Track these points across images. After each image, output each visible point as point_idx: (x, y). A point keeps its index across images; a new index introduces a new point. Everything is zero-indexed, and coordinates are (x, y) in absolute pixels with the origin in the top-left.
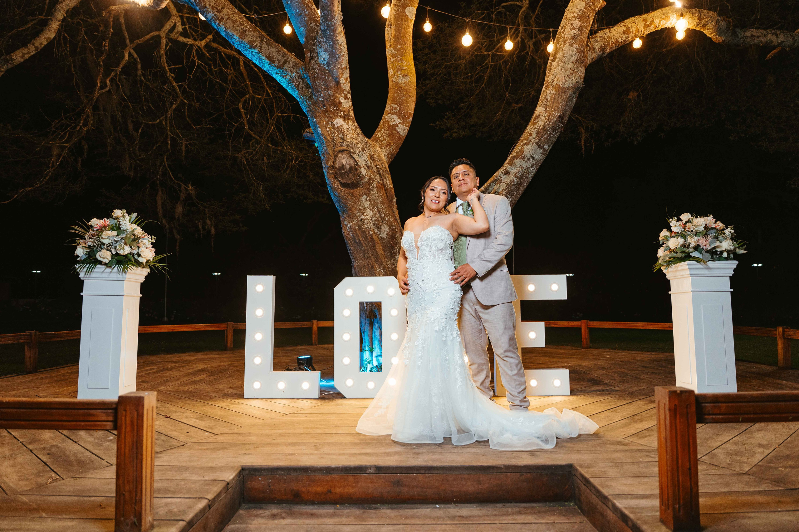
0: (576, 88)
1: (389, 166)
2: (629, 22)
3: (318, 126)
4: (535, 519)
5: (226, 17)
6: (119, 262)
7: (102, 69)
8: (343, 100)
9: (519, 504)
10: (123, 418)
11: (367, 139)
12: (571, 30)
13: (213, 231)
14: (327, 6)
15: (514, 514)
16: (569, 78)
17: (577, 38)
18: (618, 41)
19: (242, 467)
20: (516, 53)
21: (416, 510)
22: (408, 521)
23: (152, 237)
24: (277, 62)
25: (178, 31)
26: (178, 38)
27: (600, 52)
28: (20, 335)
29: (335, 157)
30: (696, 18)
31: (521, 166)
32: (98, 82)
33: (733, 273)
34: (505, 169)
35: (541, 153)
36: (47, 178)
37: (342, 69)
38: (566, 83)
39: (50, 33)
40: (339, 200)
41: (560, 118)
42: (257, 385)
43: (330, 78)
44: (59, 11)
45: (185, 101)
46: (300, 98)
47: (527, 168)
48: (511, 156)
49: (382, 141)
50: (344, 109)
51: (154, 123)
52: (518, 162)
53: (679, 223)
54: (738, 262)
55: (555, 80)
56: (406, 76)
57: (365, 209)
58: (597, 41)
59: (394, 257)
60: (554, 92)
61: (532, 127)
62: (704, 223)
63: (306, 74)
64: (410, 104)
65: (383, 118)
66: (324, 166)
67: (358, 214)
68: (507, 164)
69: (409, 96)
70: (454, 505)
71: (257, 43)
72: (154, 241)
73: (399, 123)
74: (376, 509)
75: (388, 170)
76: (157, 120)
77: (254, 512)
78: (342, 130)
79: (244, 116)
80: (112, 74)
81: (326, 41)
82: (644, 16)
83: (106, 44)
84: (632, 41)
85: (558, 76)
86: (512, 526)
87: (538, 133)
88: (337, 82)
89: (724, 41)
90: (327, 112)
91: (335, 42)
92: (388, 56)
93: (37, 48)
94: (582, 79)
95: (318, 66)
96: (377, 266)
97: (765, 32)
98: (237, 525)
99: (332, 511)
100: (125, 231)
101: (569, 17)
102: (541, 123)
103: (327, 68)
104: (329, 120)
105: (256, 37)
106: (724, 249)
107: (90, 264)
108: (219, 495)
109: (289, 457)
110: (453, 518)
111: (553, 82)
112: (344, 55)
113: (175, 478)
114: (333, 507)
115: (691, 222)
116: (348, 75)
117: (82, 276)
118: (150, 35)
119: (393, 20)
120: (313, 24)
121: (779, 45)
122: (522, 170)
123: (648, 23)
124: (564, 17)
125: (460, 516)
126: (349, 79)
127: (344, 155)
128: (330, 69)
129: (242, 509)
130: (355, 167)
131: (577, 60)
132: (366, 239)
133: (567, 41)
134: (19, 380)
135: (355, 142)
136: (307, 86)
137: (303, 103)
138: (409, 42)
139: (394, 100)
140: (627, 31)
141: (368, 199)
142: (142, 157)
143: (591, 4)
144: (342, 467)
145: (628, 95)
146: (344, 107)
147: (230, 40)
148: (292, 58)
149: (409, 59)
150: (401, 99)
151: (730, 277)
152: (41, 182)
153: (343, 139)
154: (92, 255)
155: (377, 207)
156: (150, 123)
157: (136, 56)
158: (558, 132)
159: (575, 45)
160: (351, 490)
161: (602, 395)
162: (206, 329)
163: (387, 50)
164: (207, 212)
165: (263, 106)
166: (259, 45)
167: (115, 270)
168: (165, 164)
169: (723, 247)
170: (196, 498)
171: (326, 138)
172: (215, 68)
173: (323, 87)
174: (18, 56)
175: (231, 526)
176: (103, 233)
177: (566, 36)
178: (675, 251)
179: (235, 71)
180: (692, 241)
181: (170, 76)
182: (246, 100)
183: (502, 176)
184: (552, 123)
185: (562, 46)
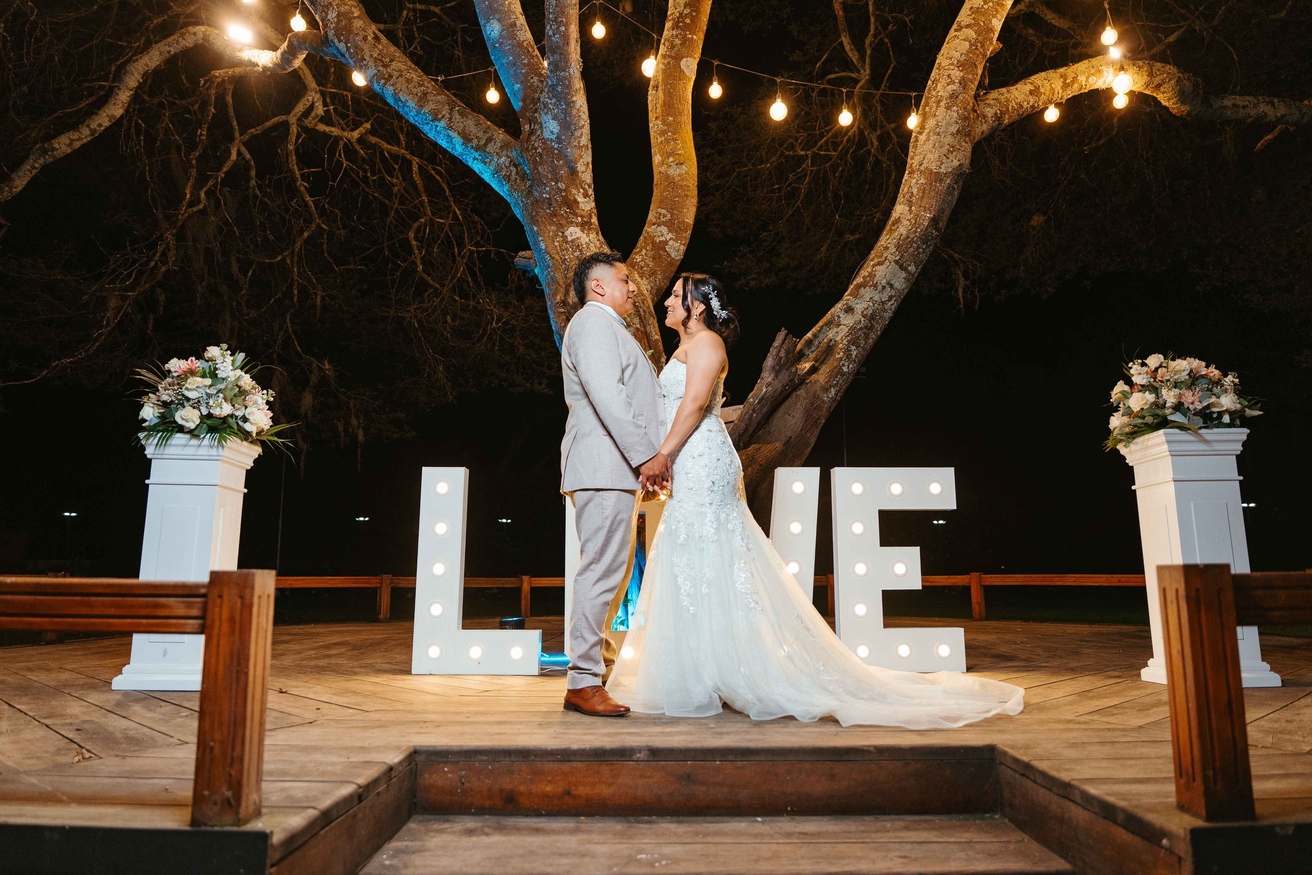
0: (958, 174)
1: (654, 307)
2: (1039, 79)
3: (540, 238)
4: (937, 837)
5: (396, 74)
6: (212, 430)
7: (194, 172)
8: (580, 199)
9: (904, 817)
10: (217, 609)
12: (948, 84)
14: (558, 47)
15: (896, 830)
16: (948, 158)
17: (957, 97)
18: (1022, 107)
19: (414, 747)
20: (851, 151)
21: (721, 825)
22: (709, 839)
23: (268, 392)
24: (475, 141)
25: (316, 114)
26: (316, 125)
27: (993, 121)
30: (1145, 74)
31: (871, 298)
32: (188, 192)
33: (1242, 449)
34: (846, 304)
35: (905, 278)
36: (98, 344)
37: (580, 147)
38: (942, 166)
39: (116, 109)
41: (934, 221)
42: (434, 652)
43: (561, 162)
44: (132, 74)
45: (324, 226)
46: (511, 195)
47: (882, 302)
48: (855, 283)
49: (642, 268)
50: (582, 213)
51: (273, 261)
52: (867, 293)
53: (1145, 369)
54: (1248, 431)
55: (925, 162)
56: (682, 164)
58: (989, 105)
60: (922, 181)
61: (888, 237)
62: (1188, 367)
63: (522, 157)
64: (688, 209)
65: (644, 232)
66: (549, 304)
68: (848, 295)
69: (687, 196)
70: (788, 818)
71: (444, 113)
72: (272, 399)
73: (670, 240)
74: (650, 822)
75: (653, 312)
76: (277, 256)
77: (436, 826)
78: (578, 246)
79: (416, 251)
80: (210, 183)
81: (555, 103)
82: (1062, 70)
83: (202, 133)
84: (1045, 108)
85: (929, 156)
86: (897, 846)
87: (898, 247)
88: (572, 168)
89: (1189, 113)
90: (555, 216)
91: (570, 104)
92: (652, 134)
93: (93, 132)
94: (968, 161)
95: (542, 143)
97: (1255, 101)
98: (404, 843)
99: (572, 825)
100: (224, 379)
101: (943, 65)
102: (902, 230)
103: (556, 146)
104: (558, 229)
105: (442, 104)
106: (1224, 409)
107: (163, 431)
108: (375, 782)
109: (495, 737)
110: (789, 835)
111: (921, 165)
112: (583, 126)
113: (298, 760)
114: (576, 819)
115: (1165, 367)
116: (590, 159)
117: (149, 452)
118: (272, 121)
119: (660, 79)
120: (536, 79)
121: (1279, 120)
122: (874, 306)
123: (1068, 81)
124: (936, 66)
125: (801, 833)
126: (591, 166)
128: (562, 147)
129: (413, 822)
131: (958, 131)
133: (942, 101)
134: (31, 651)
136: (524, 177)
137: (517, 204)
138: (686, 113)
139: (662, 203)
140: (1035, 92)
142: (251, 316)
143: (979, 44)
144: (590, 750)
145: (1030, 220)
146: (583, 210)
147: (401, 110)
148: (500, 135)
149: (687, 139)
150: (674, 201)
151: (1238, 457)
152: (88, 350)
154: (168, 416)
156: (267, 261)
157: (248, 156)
158: (930, 245)
159: (955, 108)
160: (606, 791)
161: (1021, 671)
162: (346, 585)
163: (651, 125)
164: (352, 406)
165: (447, 233)
166: (447, 116)
167: (206, 442)
168: (287, 327)
169: (1223, 406)
170: (336, 782)
171: (553, 258)
172: (373, 174)
173: (550, 176)
174: (63, 145)
175: (394, 844)
176: (189, 381)
177: (939, 94)
178: (1141, 415)
179: (404, 180)
180: (1169, 396)
181: (302, 185)
182: (420, 226)
183: (841, 316)
184: (922, 230)
185: (934, 109)
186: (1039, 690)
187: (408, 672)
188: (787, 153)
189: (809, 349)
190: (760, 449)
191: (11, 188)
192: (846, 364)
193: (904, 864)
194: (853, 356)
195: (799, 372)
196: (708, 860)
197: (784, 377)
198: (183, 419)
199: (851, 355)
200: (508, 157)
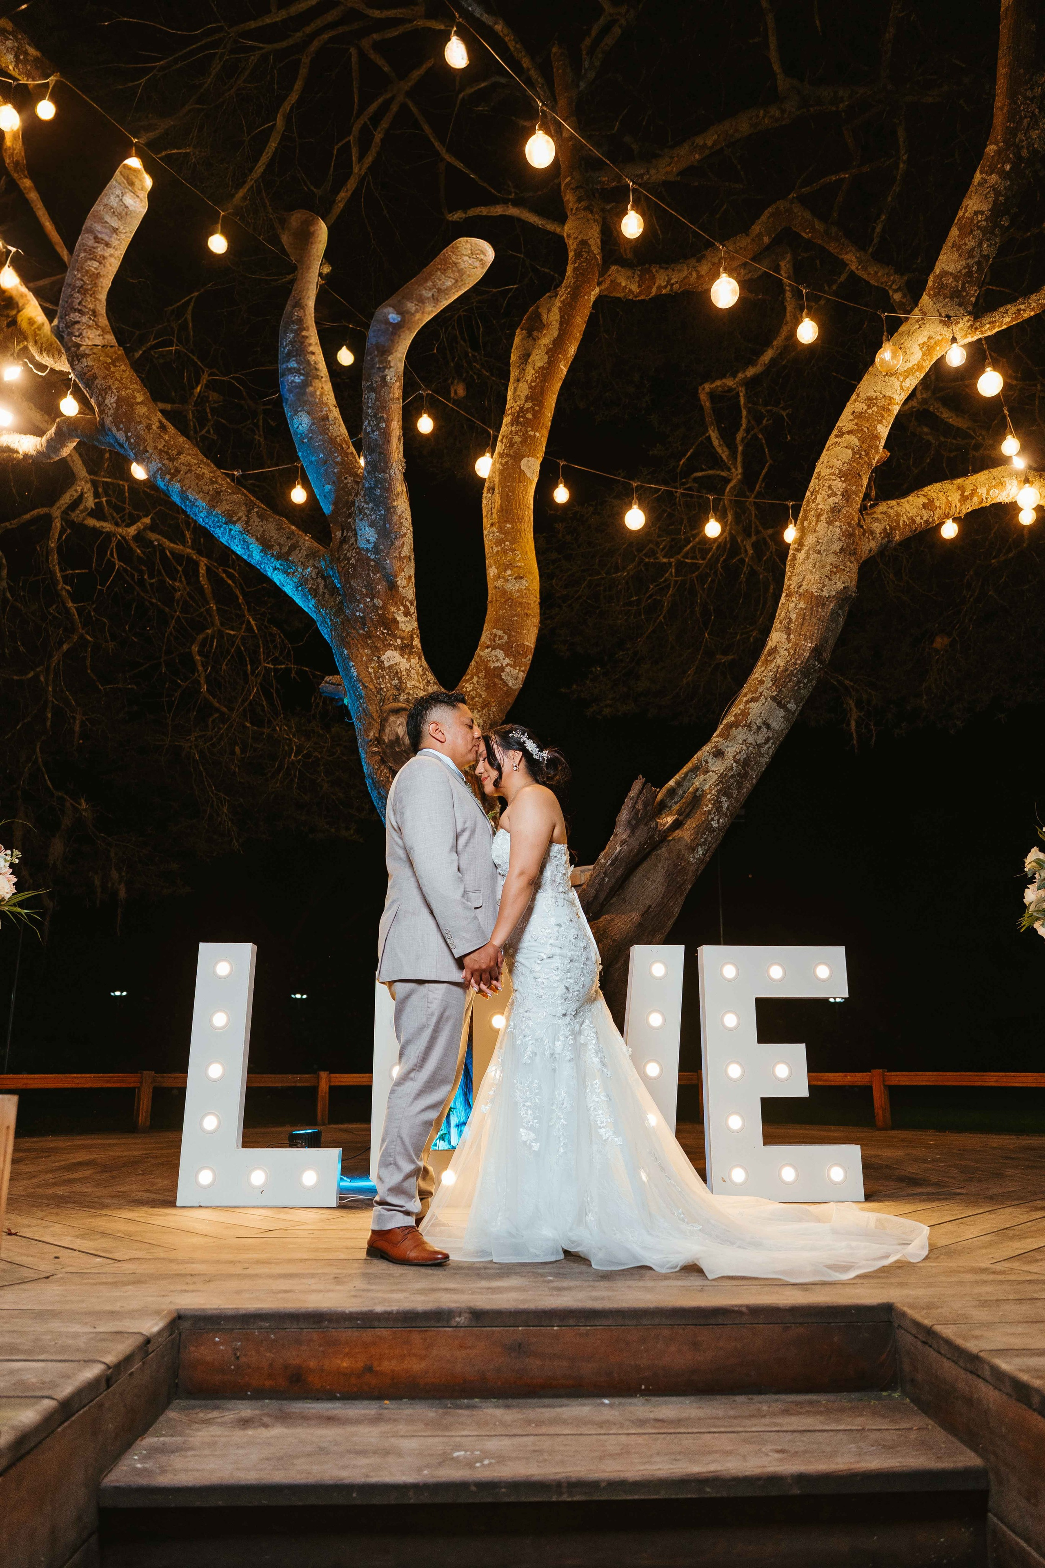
0: (843, 597)
2: (933, 490)
3: (352, 663)
4: (822, 1423)
5: (184, 468)
8: (400, 618)
9: (783, 1397)
12: (829, 496)
13: (122, 894)
14: (378, 446)
15: (774, 1414)
16: (830, 580)
17: (839, 511)
18: (914, 522)
19: (178, 1310)
20: (722, 559)
21: (558, 1410)
22: (544, 1430)
23: (12, 852)
24: (276, 548)
25: (85, 507)
26: (84, 519)
27: (883, 538)
29: (383, 722)
31: (744, 740)
34: (715, 747)
35: (784, 717)
37: (401, 559)
38: (825, 589)
41: (816, 652)
42: (205, 1177)
43: (378, 575)
45: (88, 637)
46: (318, 612)
47: (757, 745)
48: (725, 722)
49: (473, 698)
50: (402, 634)
51: (23, 678)
52: (740, 734)
55: (804, 583)
56: (521, 578)
58: (878, 519)
60: (802, 605)
61: (763, 668)
63: (332, 569)
64: (528, 630)
65: (475, 656)
66: (360, 741)
68: (718, 736)
69: (527, 615)
70: (643, 1399)
71: (240, 514)
72: (17, 861)
73: (507, 665)
74: (471, 1407)
76: (29, 673)
77: (201, 1415)
78: (397, 673)
79: (200, 668)
81: (373, 508)
82: (959, 481)
84: (942, 523)
85: (809, 577)
86: (773, 1436)
87: (775, 680)
88: (391, 582)
90: (370, 637)
91: (390, 510)
92: (486, 542)
94: (854, 584)
95: (356, 553)
98: (162, 1439)
99: (373, 1412)
101: (823, 474)
102: (780, 662)
103: (372, 557)
104: (373, 653)
105: (239, 504)
108: (128, 1360)
109: (280, 1295)
110: (642, 1423)
111: (800, 586)
112: (405, 534)
113: (31, 1330)
114: (375, 1403)
116: (412, 572)
118: (31, 513)
119: (497, 480)
120: (350, 479)
122: (748, 749)
123: (966, 494)
124: (815, 475)
125: (657, 1420)
126: (413, 579)
127: (401, 719)
128: (379, 559)
129: (174, 1410)
131: (842, 549)
133: (823, 515)
136: (333, 591)
137: (323, 622)
138: (527, 519)
139: (497, 623)
140: (929, 505)
144: (398, 1313)
145: (932, 642)
146: (404, 631)
147: (188, 510)
148: (307, 541)
149: (527, 549)
150: (512, 621)
153: (400, 689)
156: (15, 677)
158: (813, 679)
159: (837, 523)
160: (416, 1366)
161: (931, 1200)
162: (95, 1085)
163: (485, 532)
164: (112, 854)
165: (238, 648)
166: (244, 518)
168: (37, 758)
170: (79, 1361)
171: (366, 687)
172: (151, 578)
173: (364, 591)
175: (150, 1441)
177: (820, 507)
179: (188, 584)
181: (64, 588)
182: (206, 639)
183: (709, 760)
184: (802, 662)
185: (814, 524)
186: (950, 1227)
187: (172, 1203)
188: (647, 560)
189: (672, 799)
190: (613, 920)
192: (716, 818)
193: (780, 1460)
194: (724, 809)
195: (660, 828)
196: (541, 1458)
197: (642, 832)
199: (722, 807)
200: (315, 567)
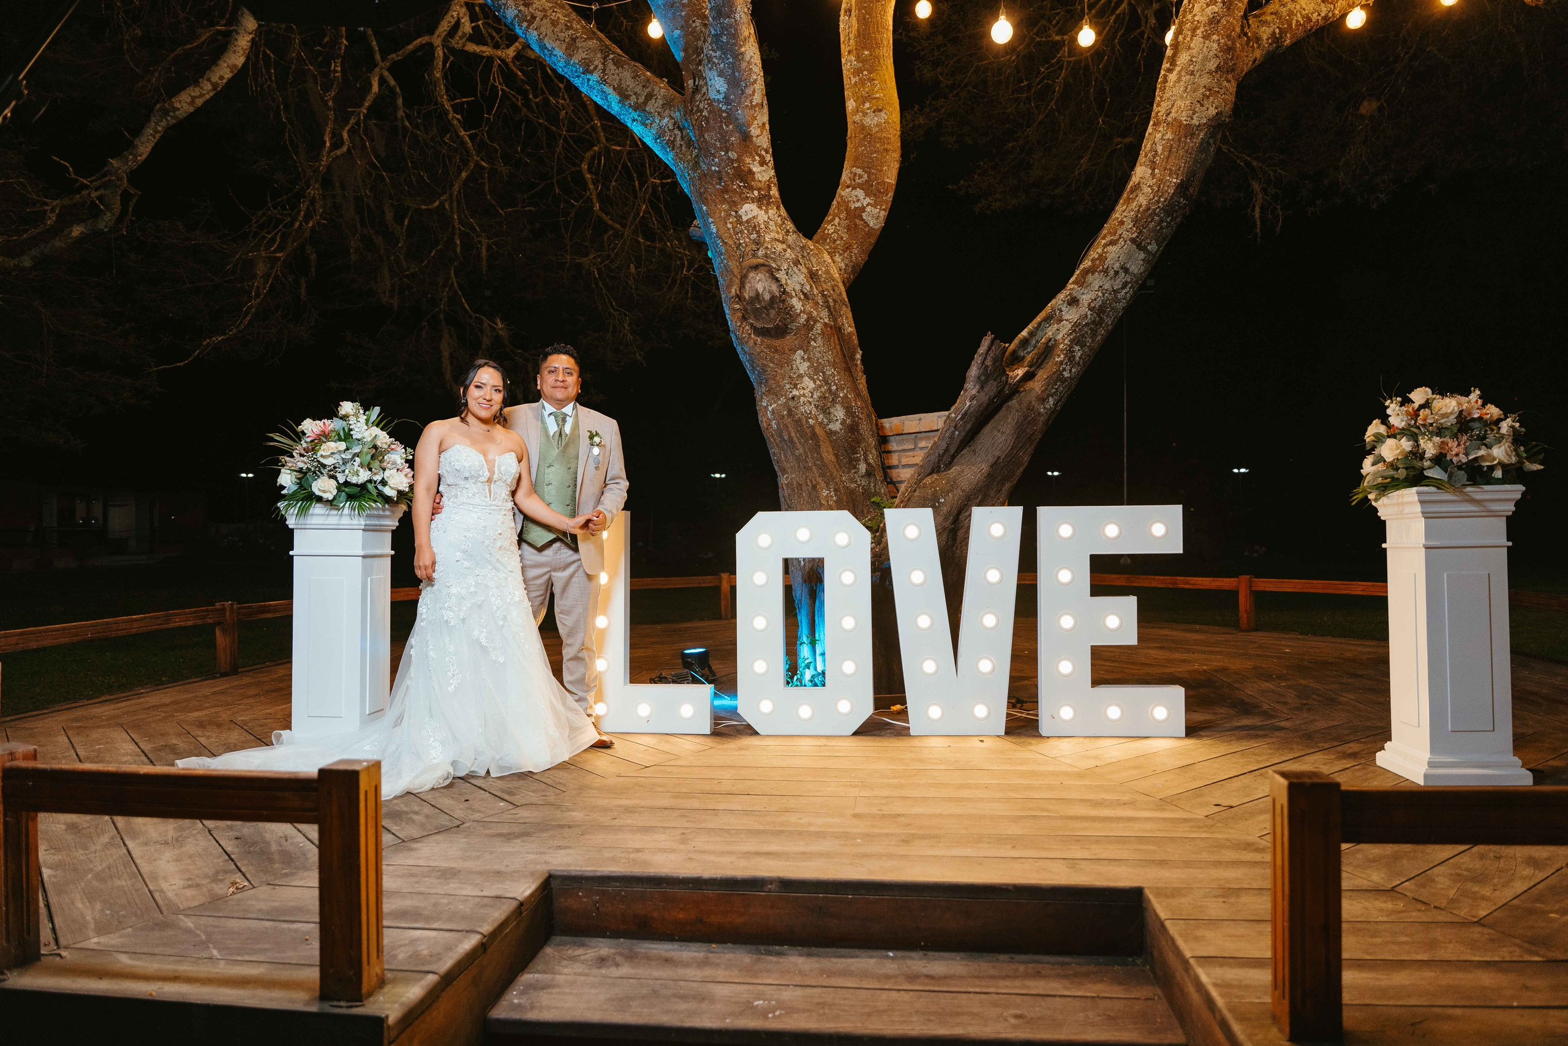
0: (1216, 126)
1: (847, 292)
3: (711, 220)
4: (1065, 988)
5: (539, 14)
6: (350, 497)
7: (331, 115)
8: (756, 168)
9: (1041, 958)
10: (327, 804)
11: (804, 241)
12: (1208, 5)
15: (1026, 976)
16: (1202, 105)
17: (1219, 22)
18: (1309, 19)
19: (548, 873)
21: (850, 961)
22: (834, 981)
24: (633, 98)
25: (463, 33)
26: (464, 45)
27: (1270, 44)
28: (207, 611)
29: (744, 279)
31: (1100, 287)
33: (1514, 509)
34: (1070, 294)
35: (1144, 260)
36: (248, 318)
37: (753, 107)
38: (1194, 117)
39: (236, 57)
40: (753, 362)
41: (1182, 188)
43: (731, 127)
45: (484, 164)
46: (676, 165)
47: (1114, 291)
48: (1082, 267)
49: (834, 242)
50: (759, 185)
51: (430, 207)
52: (1096, 280)
53: (1406, 407)
54: (1524, 488)
55: (1173, 111)
56: (880, 110)
57: (801, 376)
58: (1266, 23)
59: (855, 467)
60: (1169, 136)
61: (1124, 207)
62: (1456, 409)
63: (686, 120)
64: (889, 166)
65: (837, 196)
66: (723, 296)
67: (788, 386)
68: (1073, 283)
69: (887, 150)
70: (921, 953)
71: (596, 63)
73: (867, 205)
74: (779, 954)
75: (846, 300)
76: (435, 202)
77: (570, 952)
78: (755, 226)
79: (591, 186)
80: (352, 121)
81: (720, 56)
83: (337, 68)
84: (1344, 16)
85: (1179, 103)
86: (1018, 999)
87: (1136, 221)
88: (745, 133)
90: (727, 192)
91: (738, 56)
92: (844, 72)
93: (215, 86)
94: (1229, 107)
95: (708, 104)
96: (823, 484)
98: (536, 975)
99: (702, 955)
100: (359, 440)
102: (1142, 200)
103: (724, 108)
104: (730, 207)
105: (594, 51)
106: (1496, 462)
107: (302, 501)
108: (503, 925)
109: (632, 856)
110: (912, 978)
111: (1169, 114)
112: (755, 81)
113: (435, 891)
114: (704, 947)
115: (1430, 407)
116: (766, 119)
117: (291, 522)
118: (413, 44)
119: (853, 2)
120: (698, 22)
122: (1103, 295)
125: (927, 976)
126: (767, 127)
127: (760, 275)
128: (731, 109)
129: (551, 946)
130: (781, 296)
131: (1218, 68)
132: (802, 434)
133: (1198, 28)
134: (206, 688)
135: (780, 247)
136: (689, 144)
137: (683, 175)
138: (885, 43)
139: (858, 161)
141: (806, 357)
142: (412, 271)
144: (721, 879)
145: (1358, 109)
146: (760, 181)
147: (548, 59)
148: (662, 88)
149: (886, 77)
150: (872, 158)
151: (1508, 518)
152: (239, 325)
153: (758, 243)
154: (305, 486)
155: (824, 373)
156: (423, 207)
157: (392, 82)
158: (1177, 217)
159: (1215, 37)
160: (737, 920)
161: (1249, 737)
163: (843, 61)
165: (625, 166)
166: (600, 66)
167: (346, 511)
168: (452, 283)
169: (1495, 459)
170: (462, 931)
171: (726, 243)
172: (535, 97)
173: (718, 145)
174: (185, 103)
175: (527, 977)
176: (322, 448)
177: (1196, 18)
178: (1393, 466)
179: (571, 101)
180: (1429, 447)
181: (455, 118)
182: (593, 158)
183: (1063, 309)
184: (1166, 199)
185: (1188, 39)
188: (1038, 39)
189: (1025, 349)
191: (135, 156)
192: (1068, 368)
193: (1014, 1027)
194: (1077, 358)
195: (1010, 381)
196: (822, 1012)
197: (992, 388)
198: (319, 490)
199: (1074, 356)
200: (672, 118)
